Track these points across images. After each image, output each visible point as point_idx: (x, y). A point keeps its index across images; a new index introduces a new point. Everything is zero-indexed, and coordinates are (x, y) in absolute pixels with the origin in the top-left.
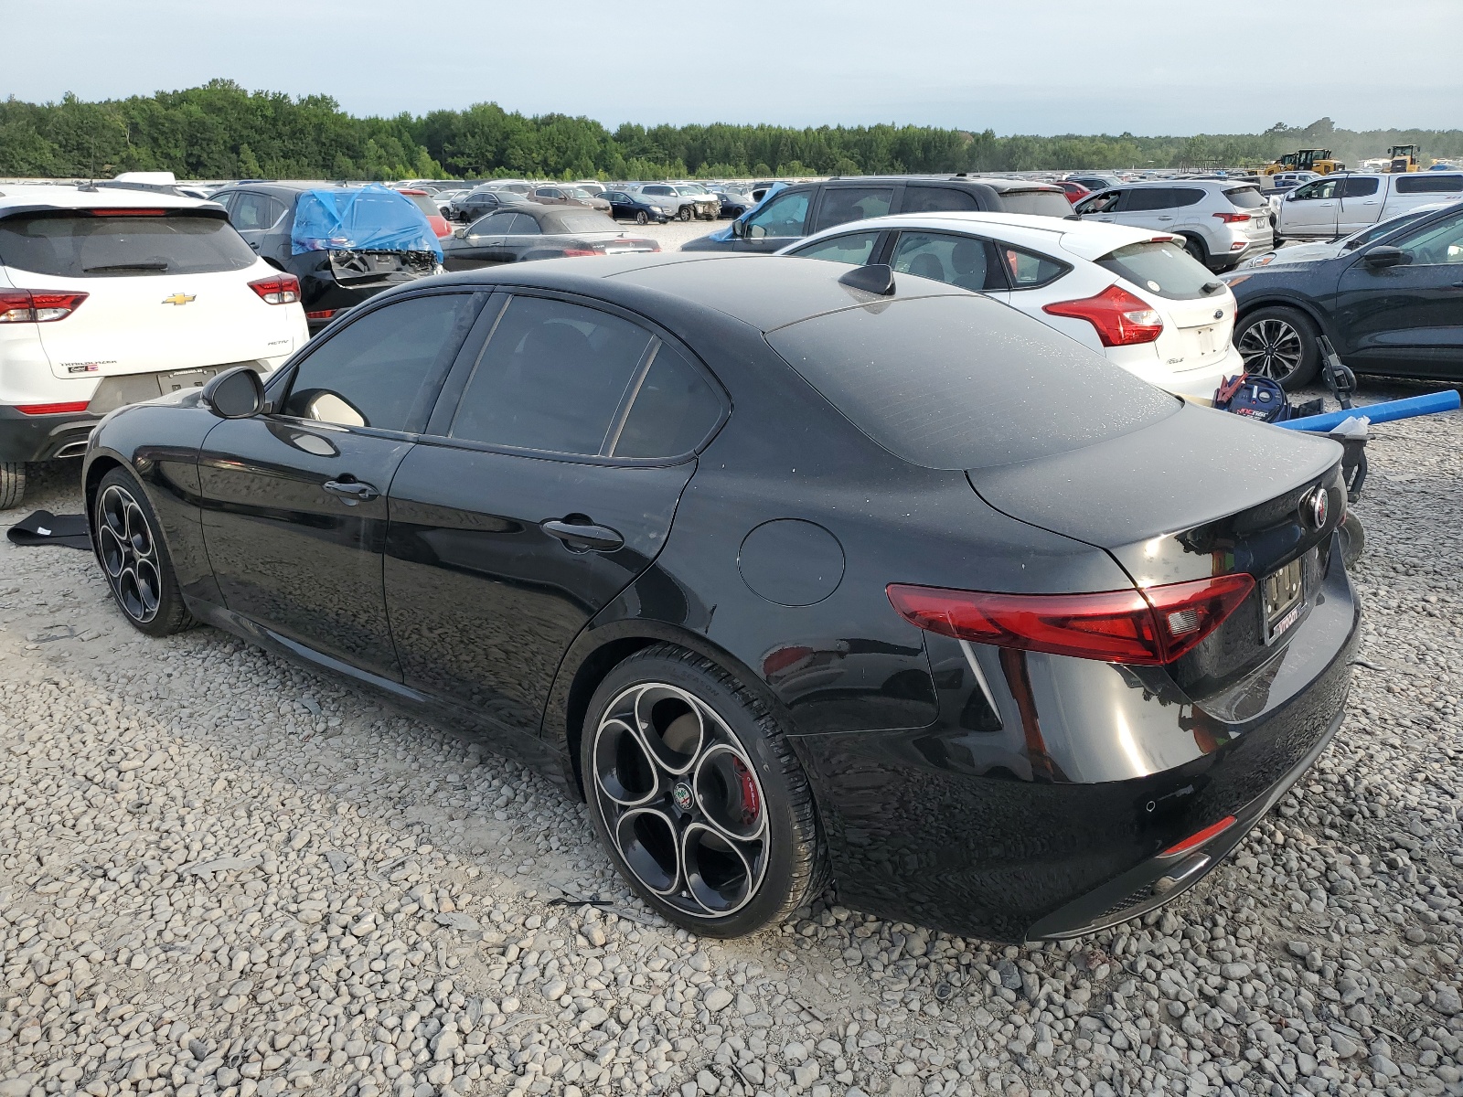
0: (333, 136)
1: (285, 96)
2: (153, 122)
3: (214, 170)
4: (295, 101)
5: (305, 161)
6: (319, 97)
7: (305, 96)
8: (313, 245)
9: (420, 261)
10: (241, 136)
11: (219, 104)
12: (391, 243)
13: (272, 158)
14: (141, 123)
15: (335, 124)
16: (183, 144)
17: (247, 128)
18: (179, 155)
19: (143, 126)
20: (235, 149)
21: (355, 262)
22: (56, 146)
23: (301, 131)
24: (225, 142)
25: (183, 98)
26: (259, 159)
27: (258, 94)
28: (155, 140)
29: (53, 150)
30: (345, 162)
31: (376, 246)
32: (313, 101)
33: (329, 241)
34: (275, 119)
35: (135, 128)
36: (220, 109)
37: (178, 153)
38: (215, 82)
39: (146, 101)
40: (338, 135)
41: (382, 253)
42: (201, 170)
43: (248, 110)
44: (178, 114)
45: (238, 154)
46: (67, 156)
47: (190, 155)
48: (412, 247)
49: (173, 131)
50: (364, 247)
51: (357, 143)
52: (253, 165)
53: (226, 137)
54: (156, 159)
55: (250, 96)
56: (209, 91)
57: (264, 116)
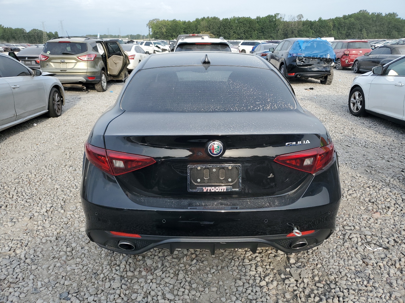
0: (393, 25)
1: (381, 14)
2: (340, 24)
3: (353, 36)
4: (384, 15)
5: (382, 33)
6: (392, 13)
7: (387, 13)
8: (293, 55)
9: (327, 61)
10: (364, 27)
11: (360, 17)
12: (317, 55)
13: (371, 33)
14: (337, 24)
15: (395, 21)
16: (346, 29)
17: (366, 24)
18: (344, 33)
19: (337, 25)
20: (361, 30)
21: (304, 60)
22: (314, 32)
23: (383, 24)
24: (358, 28)
25: (350, 16)
26: (367, 33)
27: (373, 14)
28: (339, 29)
29: (313, 32)
30: (395, 33)
31: (312, 56)
32: (390, 14)
33: (297, 54)
34: (376, 21)
35: (334, 26)
36: (360, 19)
37: (344, 32)
38: (361, 11)
39: (339, 18)
40: (395, 25)
41: (313, 58)
42: (349, 37)
43: (369, 18)
44: (347, 21)
45: (361, 31)
46: (315, 34)
47: (347, 33)
48: (324, 57)
49: (344, 26)
50: (307, 56)
51: (401, 27)
52: (365, 35)
53: (359, 27)
54: (338, 34)
55: (370, 14)
56: (358, 14)
57: (373, 20)
